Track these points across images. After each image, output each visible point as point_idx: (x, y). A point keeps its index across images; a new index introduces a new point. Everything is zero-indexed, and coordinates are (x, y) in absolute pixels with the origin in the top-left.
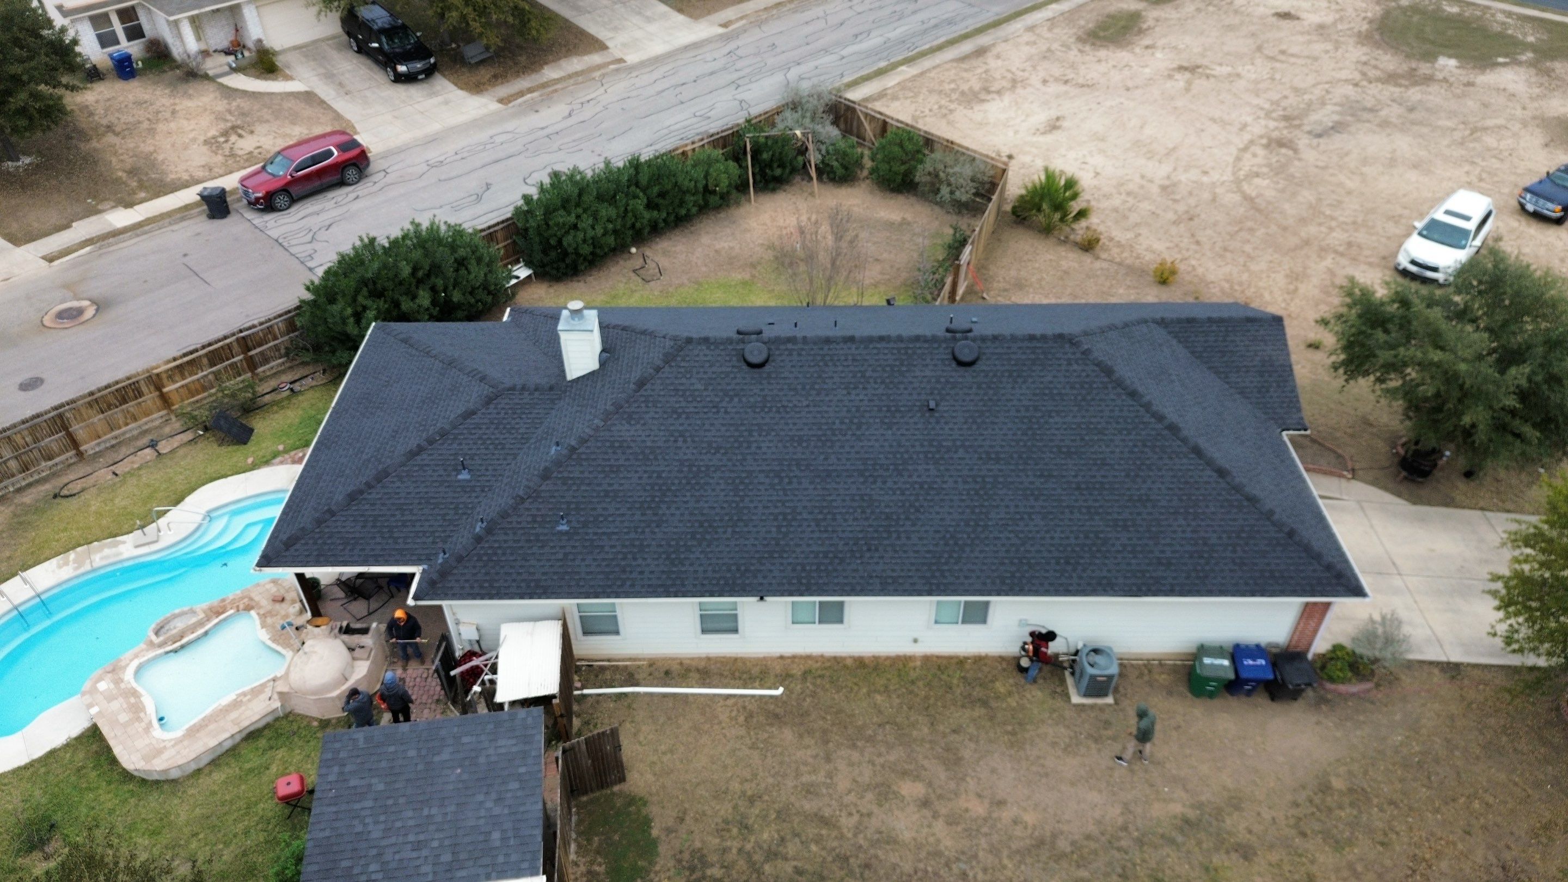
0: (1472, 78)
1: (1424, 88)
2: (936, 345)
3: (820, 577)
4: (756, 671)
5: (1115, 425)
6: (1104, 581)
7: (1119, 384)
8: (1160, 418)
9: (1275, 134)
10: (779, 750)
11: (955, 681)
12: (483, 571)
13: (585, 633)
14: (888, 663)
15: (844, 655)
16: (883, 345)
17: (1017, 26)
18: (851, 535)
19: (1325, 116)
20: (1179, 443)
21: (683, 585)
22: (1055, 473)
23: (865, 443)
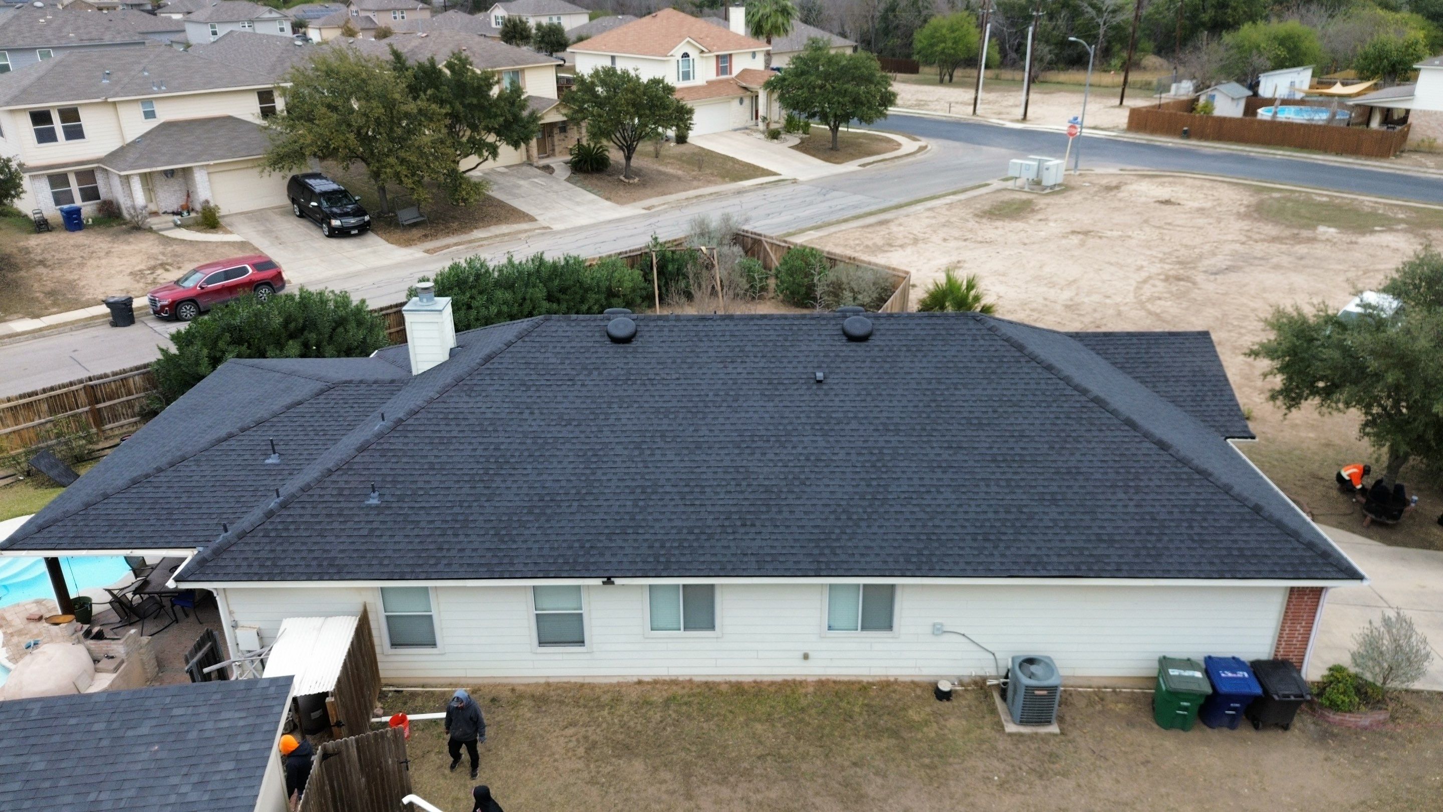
0: (1354, 239)
1: (1309, 245)
2: (823, 322)
3: (683, 555)
4: (605, 698)
5: (1032, 398)
6: (1034, 560)
7: (1033, 358)
8: (1084, 392)
9: (1171, 273)
10: (626, 785)
11: (857, 709)
12: (268, 548)
13: (394, 645)
14: (773, 689)
15: (717, 679)
16: (765, 321)
17: (919, 207)
18: (722, 509)
19: (1220, 261)
20: (1109, 415)
21: (512, 564)
22: (965, 445)
23: (743, 414)
